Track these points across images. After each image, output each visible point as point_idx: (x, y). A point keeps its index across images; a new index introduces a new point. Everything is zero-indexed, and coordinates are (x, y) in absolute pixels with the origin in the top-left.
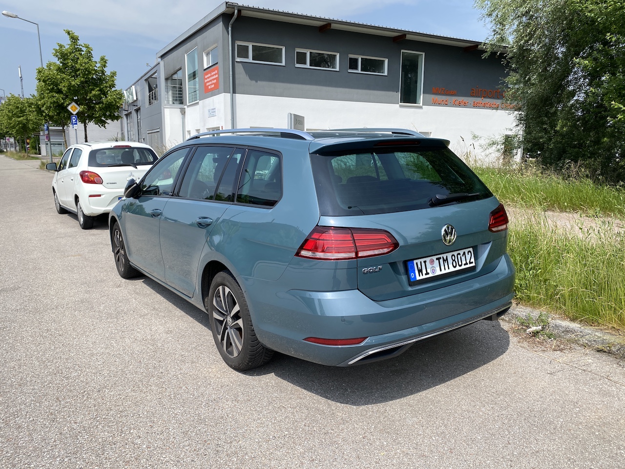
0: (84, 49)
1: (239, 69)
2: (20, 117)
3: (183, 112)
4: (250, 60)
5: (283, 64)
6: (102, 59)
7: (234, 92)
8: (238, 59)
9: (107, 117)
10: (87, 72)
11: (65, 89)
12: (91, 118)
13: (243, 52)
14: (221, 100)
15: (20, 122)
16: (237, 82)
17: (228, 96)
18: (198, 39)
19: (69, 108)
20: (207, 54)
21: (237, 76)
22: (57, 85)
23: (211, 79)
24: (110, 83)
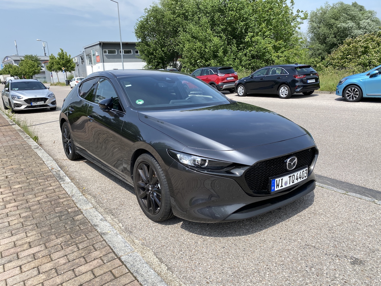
0: (65, 53)
1: (105, 57)
2: (33, 68)
3: (92, 67)
4: (107, 54)
5: (116, 54)
6: (70, 55)
7: (104, 62)
8: (104, 54)
9: (72, 70)
10: (67, 59)
11: (61, 64)
12: (67, 71)
13: (105, 52)
14: (100, 65)
15: (33, 70)
16: (104, 60)
17: (102, 63)
18: (94, 47)
19: (62, 69)
20: (97, 52)
21: (104, 58)
22: (59, 63)
23: (98, 59)
24: (72, 61)
